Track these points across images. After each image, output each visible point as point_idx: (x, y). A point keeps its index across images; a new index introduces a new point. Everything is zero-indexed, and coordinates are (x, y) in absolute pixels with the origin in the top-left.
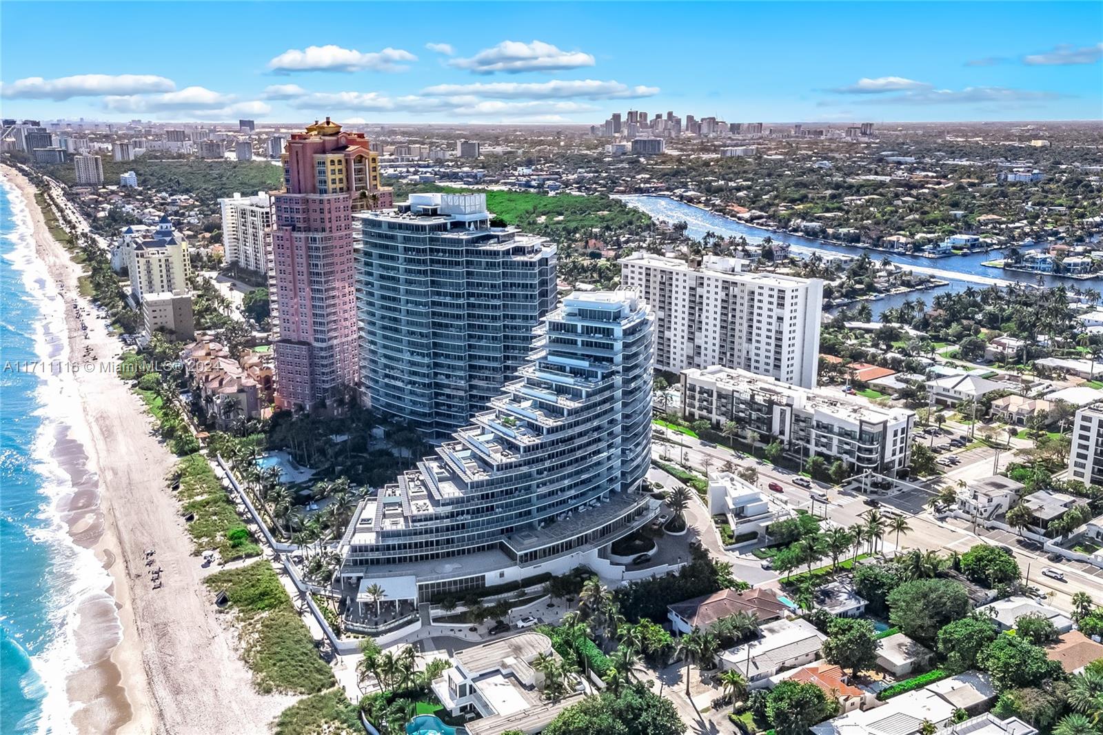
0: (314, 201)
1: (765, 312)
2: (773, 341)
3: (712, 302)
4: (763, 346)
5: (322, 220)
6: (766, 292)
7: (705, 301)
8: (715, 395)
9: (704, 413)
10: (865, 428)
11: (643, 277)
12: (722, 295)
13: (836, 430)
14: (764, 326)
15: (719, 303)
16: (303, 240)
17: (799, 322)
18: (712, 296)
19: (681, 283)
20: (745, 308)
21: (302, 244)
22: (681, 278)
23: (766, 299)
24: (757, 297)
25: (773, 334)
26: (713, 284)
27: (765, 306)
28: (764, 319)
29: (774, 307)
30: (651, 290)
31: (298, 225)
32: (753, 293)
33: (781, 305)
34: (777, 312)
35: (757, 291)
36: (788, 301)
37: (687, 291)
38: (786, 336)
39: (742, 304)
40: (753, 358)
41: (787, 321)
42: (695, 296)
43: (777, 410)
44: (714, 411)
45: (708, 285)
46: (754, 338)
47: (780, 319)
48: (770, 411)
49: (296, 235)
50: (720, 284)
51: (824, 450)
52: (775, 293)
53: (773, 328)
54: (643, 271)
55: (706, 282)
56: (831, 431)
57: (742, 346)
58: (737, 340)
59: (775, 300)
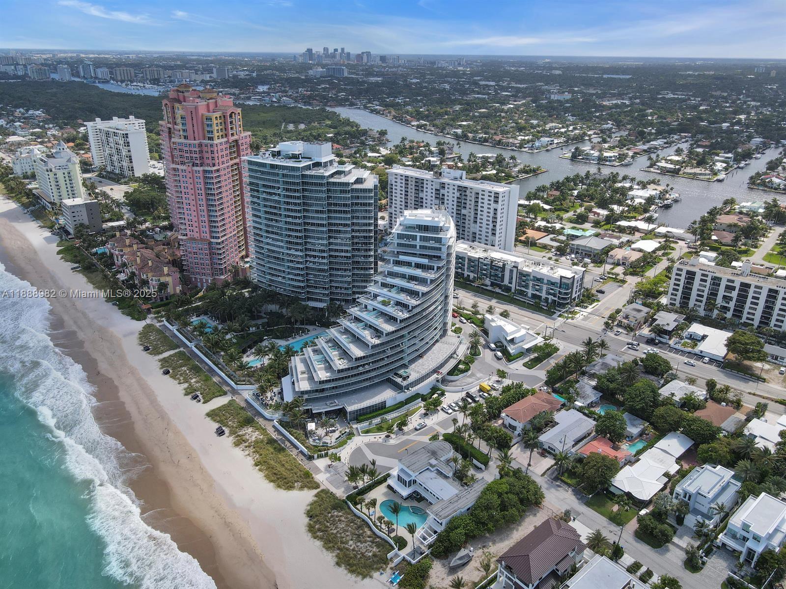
0: (206, 146)
1: (486, 206)
2: (490, 223)
3: (451, 199)
4: (484, 226)
5: (213, 158)
6: (487, 194)
7: (446, 198)
8: (465, 259)
9: (460, 271)
10: (564, 280)
11: (403, 181)
12: (457, 194)
13: (545, 281)
14: (485, 214)
15: (455, 199)
16: (201, 172)
17: (505, 211)
18: (451, 195)
19: (429, 187)
20: (473, 203)
21: (201, 175)
22: (430, 183)
23: (486, 198)
24: (480, 196)
26: (451, 187)
27: (486, 202)
28: (485, 210)
29: (492, 202)
30: (409, 190)
31: (198, 162)
32: (478, 194)
33: (496, 202)
34: (493, 206)
35: (481, 193)
36: (500, 199)
37: (434, 191)
38: (498, 220)
39: (470, 200)
40: (478, 232)
41: (499, 211)
42: (439, 194)
43: (507, 270)
44: (466, 270)
45: (448, 188)
46: (479, 220)
47: (495, 210)
48: (503, 271)
49: (195, 168)
50: (456, 188)
51: (538, 293)
52: (493, 195)
53: (491, 215)
54: (404, 178)
55: (446, 186)
56: (542, 283)
57: (474, 228)
58: (467, 222)
59: (492, 199)
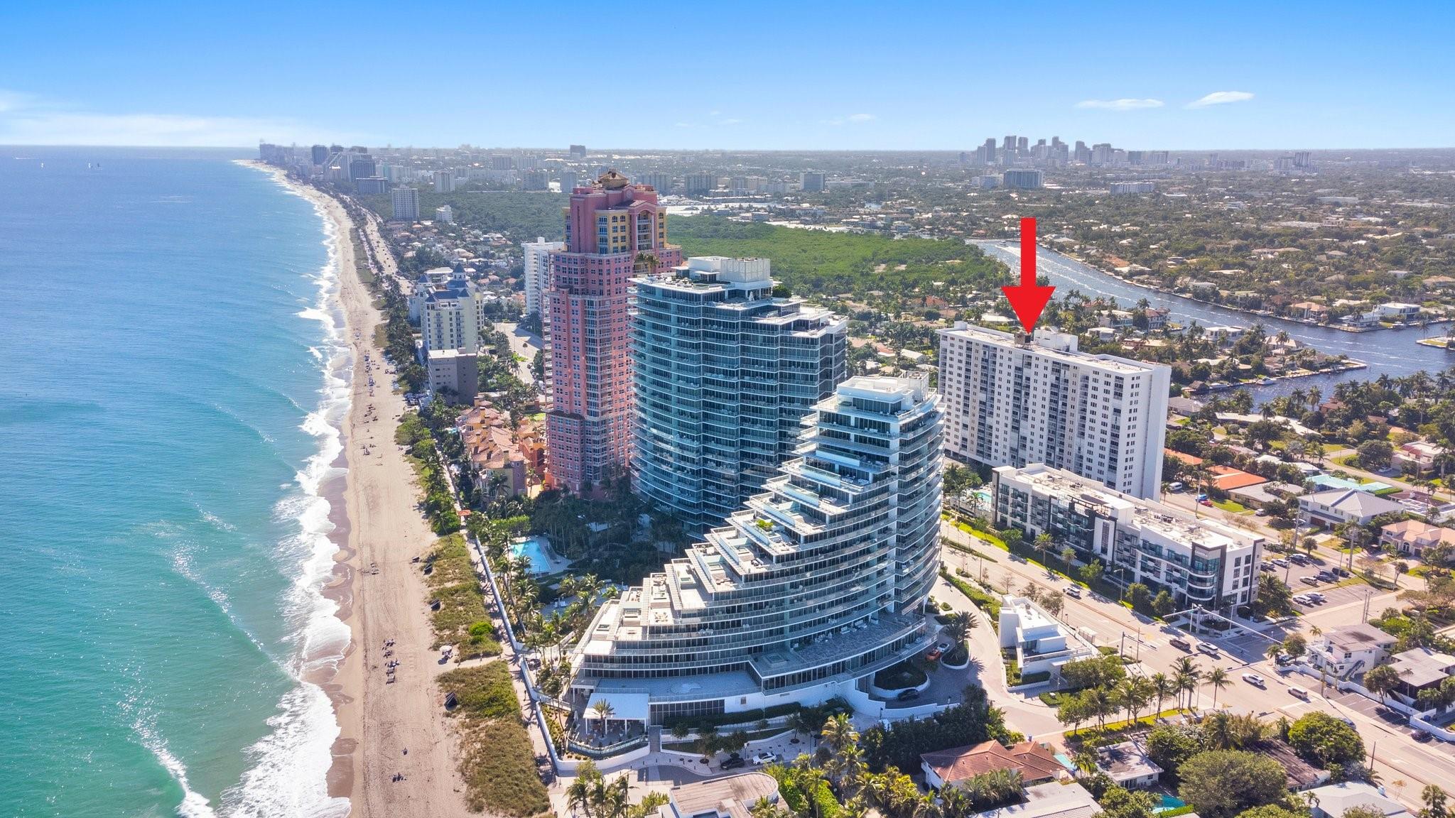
0: (593, 261)
1: (1100, 402)
2: (1108, 438)
3: (1040, 386)
4: (1097, 442)
5: (601, 283)
6: (1102, 379)
7: (1032, 384)
8: (1030, 499)
9: (1018, 520)
10: (1198, 553)
11: (964, 351)
12: (1051, 378)
13: (1165, 552)
14: (1098, 418)
15: (1048, 388)
16: (579, 303)
17: (1141, 415)
18: (1040, 378)
19: (1006, 362)
20: (1078, 396)
21: (579, 308)
22: (1006, 355)
23: (1101, 386)
24: (1091, 384)
25: (1108, 429)
26: (1042, 364)
27: (1101, 394)
28: (1099, 410)
29: (1111, 396)
30: (972, 368)
31: (576, 287)
32: (1087, 378)
33: (1119, 395)
34: (1113, 403)
35: (1092, 376)
36: (1127, 391)
37: (1012, 371)
38: (1123, 433)
39: (1074, 391)
40: (1086, 456)
41: (1125, 414)
42: (1021, 377)
43: (1099, 523)
44: (1029, 518)
45: (1037, 366)
46: (1087, 432)
47: (1117, 411)
48: (1091, 525)
49: (573, 297)
50: (1050, 366)
51: (1151, 576)
52: (1112, 381)
53: (1109, 421)
54: (964, 344)
55: (1034, 362)
56: (1160, 555)
57: (1073, 442)
58: (1067, 433)
59: (1111, 388)
